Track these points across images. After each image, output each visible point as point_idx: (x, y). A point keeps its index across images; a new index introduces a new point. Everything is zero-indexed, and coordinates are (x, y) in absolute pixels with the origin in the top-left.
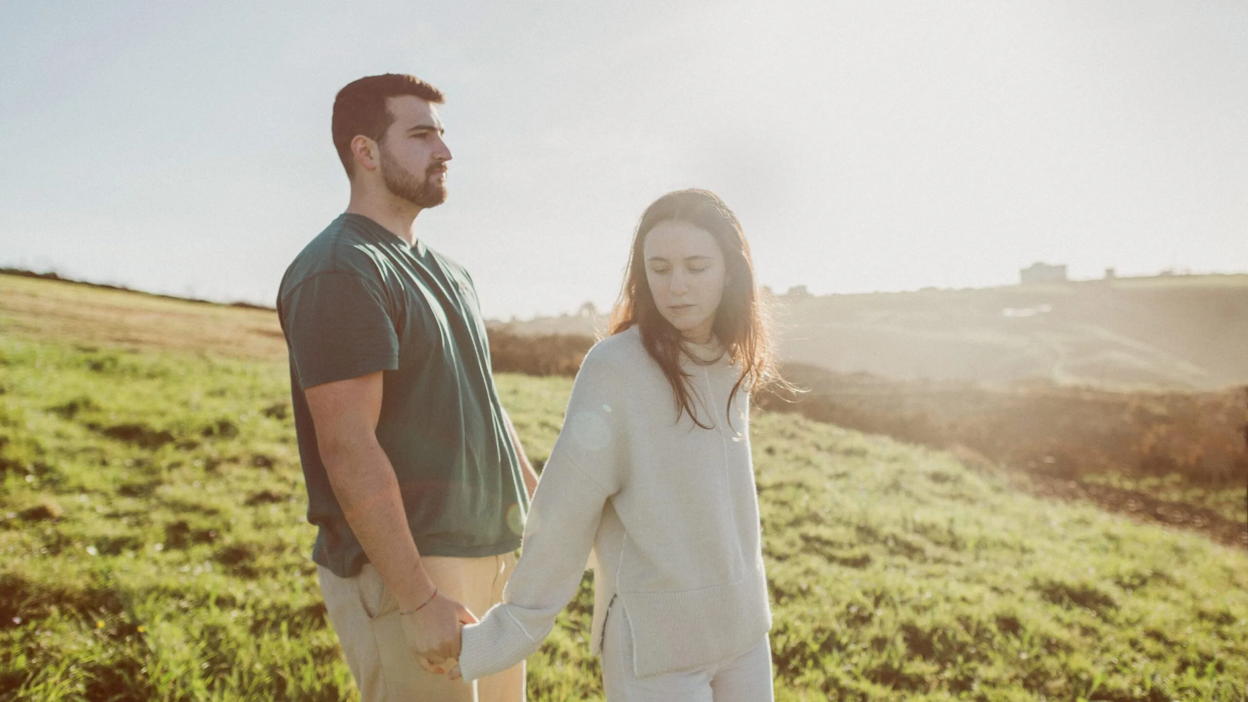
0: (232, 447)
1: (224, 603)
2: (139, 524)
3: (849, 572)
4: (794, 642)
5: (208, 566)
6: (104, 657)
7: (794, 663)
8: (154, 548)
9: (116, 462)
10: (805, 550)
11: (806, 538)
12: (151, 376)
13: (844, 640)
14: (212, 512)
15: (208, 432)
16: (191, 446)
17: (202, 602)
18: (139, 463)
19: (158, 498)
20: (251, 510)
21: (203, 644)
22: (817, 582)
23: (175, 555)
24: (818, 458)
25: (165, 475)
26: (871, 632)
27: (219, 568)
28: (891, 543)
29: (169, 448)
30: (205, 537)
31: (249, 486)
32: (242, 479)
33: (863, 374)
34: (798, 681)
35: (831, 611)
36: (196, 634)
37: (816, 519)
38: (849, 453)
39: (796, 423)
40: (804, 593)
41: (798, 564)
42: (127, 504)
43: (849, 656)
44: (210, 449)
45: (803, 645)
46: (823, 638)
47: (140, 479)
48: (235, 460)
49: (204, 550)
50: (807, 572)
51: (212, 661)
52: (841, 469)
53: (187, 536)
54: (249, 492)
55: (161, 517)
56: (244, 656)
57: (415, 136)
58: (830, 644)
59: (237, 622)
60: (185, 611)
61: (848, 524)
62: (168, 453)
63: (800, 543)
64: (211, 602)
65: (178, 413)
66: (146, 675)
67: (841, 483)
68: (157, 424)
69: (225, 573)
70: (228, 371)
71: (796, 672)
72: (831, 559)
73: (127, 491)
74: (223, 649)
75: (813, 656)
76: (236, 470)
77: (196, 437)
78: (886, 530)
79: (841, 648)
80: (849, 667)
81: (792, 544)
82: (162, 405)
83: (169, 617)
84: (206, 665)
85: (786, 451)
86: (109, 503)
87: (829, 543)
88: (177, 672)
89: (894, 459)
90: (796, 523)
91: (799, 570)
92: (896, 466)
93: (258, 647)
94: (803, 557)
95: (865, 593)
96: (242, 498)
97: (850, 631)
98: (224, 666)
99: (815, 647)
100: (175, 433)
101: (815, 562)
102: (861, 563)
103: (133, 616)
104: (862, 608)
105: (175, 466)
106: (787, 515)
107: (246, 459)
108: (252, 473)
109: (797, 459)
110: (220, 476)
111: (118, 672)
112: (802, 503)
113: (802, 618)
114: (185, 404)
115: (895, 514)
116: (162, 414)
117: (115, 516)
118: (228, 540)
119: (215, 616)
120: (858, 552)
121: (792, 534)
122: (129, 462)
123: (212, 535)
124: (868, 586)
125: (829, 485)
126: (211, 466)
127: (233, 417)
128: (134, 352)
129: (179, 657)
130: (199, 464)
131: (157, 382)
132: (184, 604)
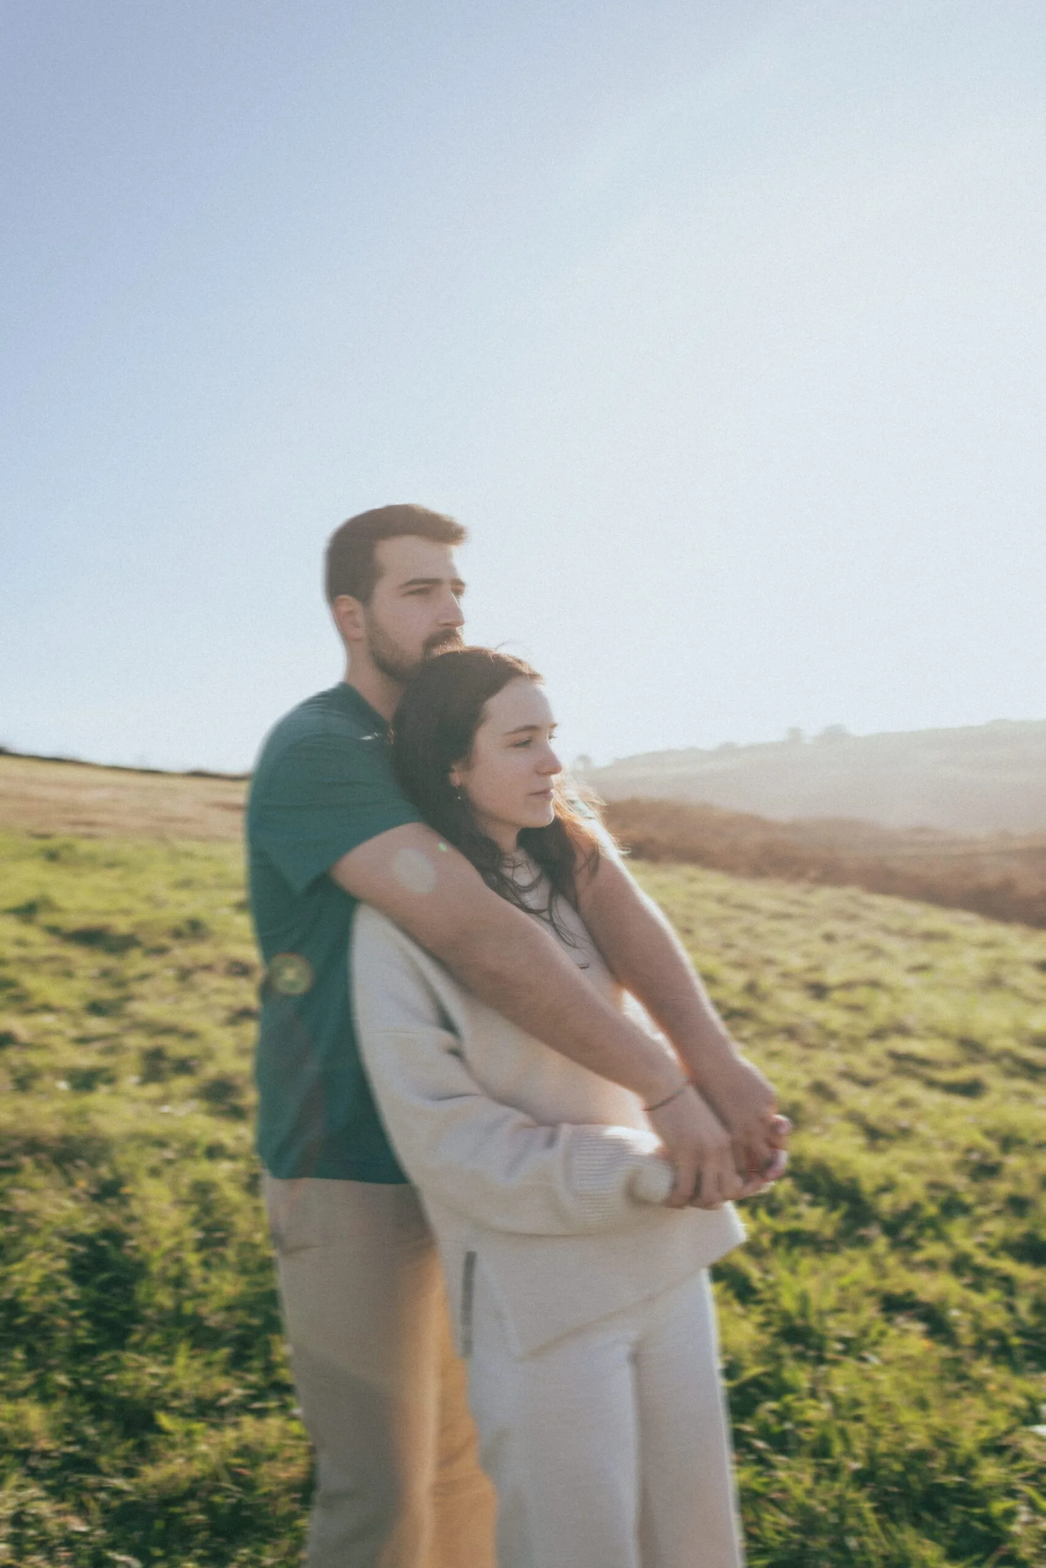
0: (204, 952)
1: (214, 1152)
2: (111, 1051)
3: (959, 1103)
4: (905, 1202)
5: (194, 1104)
6: (87, 1224)
7: (908, 1232)
8: (130, 1082)
9: (81, 973)
10: (898, 1072)
11: (895, 1056)
12: (111, 865)
13: (969, 1199)
14: (190, 1035)
15: (177, 934)
16: (161, 951)
17: (189, 1150)
18: (105, 974)
19: (130, 1016)
20: (230, 1030)
21: (194, 1209)
22: (920, 1117)
23: (154, 1090)
24: (893, 945)
25: (136, 988)
26: (1003, 1188)
27: (204, 1105)
28: (1007, 1062)
29: (135, 954)
30: (184, 1067)
31: (227, 1000)
32: (219, 991)
33: (922, 830)
34: (919, 1256)
35: (943, 1157)
36: (184, 1191)
37: (903, 1031)
38: (929, 936)
39: (852, 899)
40: (905, 1133)
41: (887, 1091)
42: (96, 1025)
43: (979, 1221)
44: (183, 954)
45: (916, 1207)
46: (942, 1196)
47: (108, 994)
48: (208, 968)
49: (182, 1084)
50: (905, 1103)
51: (208, 1229)
52: (923, 958)
53: (165, 1065)
54: (229, 1008)
55: (137, 1042)
56: (242, 1223)
57: (412, 593)
58: (953, 1207)
59: (232, 1178)
60: (169, 1162)
61: (944, 1035)
62: (136, 963)
63: (889, 1063)
64: (199, 1151)
65: (144, 912)
66: (136, 1249)
67: (925, 978)
68: (122, 925)
69: (211, 1113)
70: (189, 855)
71: (912, 1244)
72: (931, 1084)
73: (96, 1008)
74: (218, 1215)
75: (931, 1223)
76: (213, 981)
77: (165, 941)
78: (999, 1043)
79: (965, 1209)
80: (982, 1239)
81: (876, 1064)
82: (125, 902)
83: (154, 1172)
84: (199, 1235)
85: (849, 937)
86: (77, 1025)
87: (924, 1062)
88: (168, 1243)
89: (988, 945)
90: (878, 1034)
91: (890, 1100)
92: (991, 954)
93: (257, 1210)
94: (896, 1081)
95: (989, 1133)
96: (222, 1015)
97: (976, 1187)
98: (219, 1235)
99: (932, 1210)
100: (141, 937)
101: (912, 1089)
102: (971, 1089)
103: (114, 1170)
104: (986, 1154)
105: (144, 977)
106: (866, 1025)
107: (221, 966)
108: (228, 984)
109: (865, 947)
110: (193, 988)
111: (103, 1243)
112: (883, 1008)
113: (911, 1168)
114: (150, 899)
115: (1005, 1022)
116: (126, 912)
117: (82, 1041)
118: (211, 1071)
119: (204, 1170)
120: (965, 1073)
121: (875, 1049)
122: (94, 972)
123: (193, 1063)
124: (990, 1122)
125: (911, 981)
126: (184, 975)
127: (204, 915)
128: (90, 836)
129: (167, 1225)
130: (170, 973)
131: (117, 872)
132: (169, 1154)
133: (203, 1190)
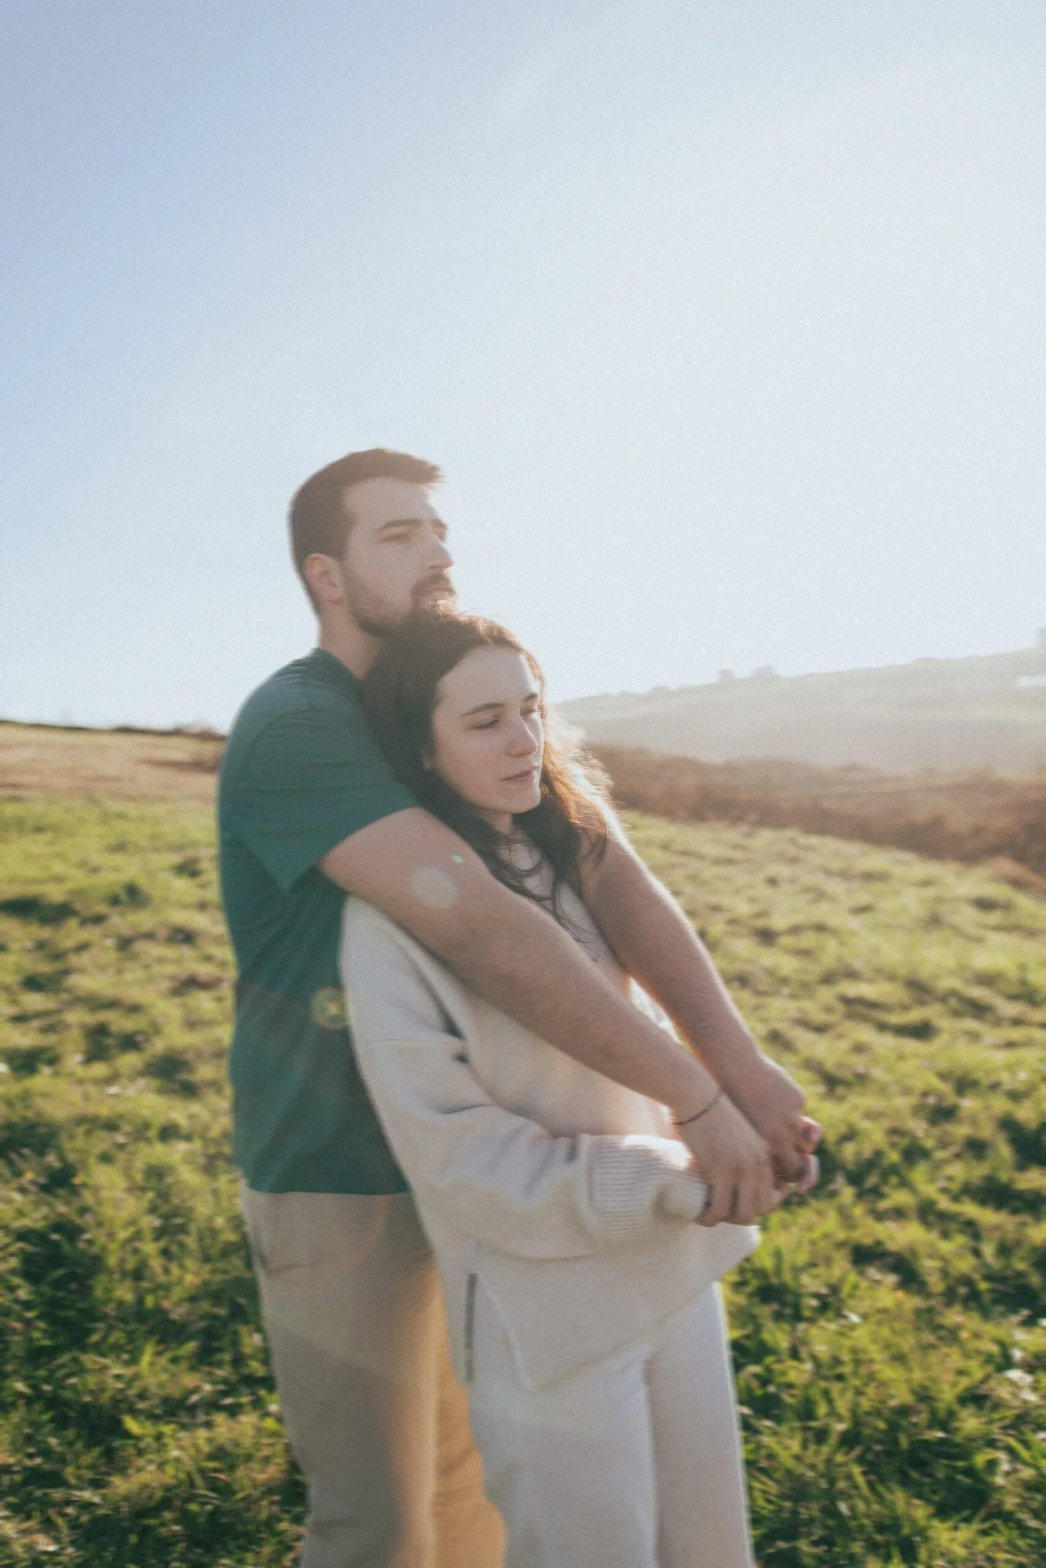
0: (143, 920)
1: (168, 1133)
2: (50, 1029)
3: (911, 1045)
4: (867, 1151)
5: (142, 1082)
6: (36, 1218)
7: (872, 1180)
8: (74, 1060)
9: (15, 946)
10: (850, 1016)
11: (846, 1001)
12: (39, 829)
13: (928, 1143)
14: (135, 1009)
15: (115, 901)
16: (98, 920)
17: (141, 1131)
18: (41, 945)
19: (68, 990)
20: (177, 1001)
21: (151, 1195)
22: (874, 1061)
23: (100, 1069)
24: (831, 886)
25: (74, 960)
26: (960, 1131)
27: (155, 1083)
28: (953, 1002)
29: (72, 923)
30: (130, 1043)
31: (170, 969)
32: (161, 960)
33: (850, 768)
34: (884, 1205)
35: (901, 1102)
36: (139, 1177)
37: (852, 975)
38: (868, 877)
39: (792, 841)
40: (862, 1079)
41: (840, 1037)
42: (34, 1001)
43: (939, 1166)
44: (123, 921)
45: (879, 1154)
46: (903, 1141)
47: (44, 968)
48: (149, 936)
49: (130, 1061)
50: (859, 1048)
51: (166, 1217)
52: (864, 898)
53: (109, 1042)
54: (172, 978)
55: (77, 1017)
56: (202, 1208)
57: (389, 539)
58: (914, 1153)
59: (189, 1159)
60: (121, 1147)
61: (892, 977)
62: (71, 934)
63: (840, 1007)
64: (153, 1133)
65: (78, 879)
66: (90, 1242)
67: (868, 919)
68: (56, 894)
69: (161, 1091)
70: (122, 816)
71: (877, 1192)
72: (883, 1027)
73: (33, 983)
74: (175, 1201)
75: (895, 1170)
76: (155, 950)
77: (102, 909)
78: (946, 983)
79: (926, 1155)
80: (944, 1184)
81: (829, 1009)
82: (58, 868)
83: (106, 1158)
84: (157, 1223)
85: (791, 881)
86: (15, 1002)
87: (874, 1005)
88: (123, 1235)
89: (925, 883)
90: (828, 979)
91: (844, 1045)
92: (929, 892)
93: (215, 1193)
94: (848, 1026)
95: (943, 1076)
96: (166, 985)
97: (935, 1131)
98: (178, 1221)
99: (894, 1157)
100: (78, 905)
101: (865, 1034)
102: (922, 1031)
103: (62, 1158)
104: (941, 1097)
105: (82, 948)
106: (815, 970)
107: (163, 933)
108: (171, 952)
109: (808, 890)
110: (134, 957)
111: (55, 1237)
112: (831, 952)
113: (870, 1115)
114: (82, 864)
115: (950, 962)
116: (59, 879)
117: (20, 1019)
118: (158, 1046)
119: (158, 1152)
120: (915, 1016)
121: (827, 994)
122: (29, 944)
123: (139, 1038)
124: (943, 1065)
125: (855, 922)
126: (125, 944)
127: (142, 882)
128: (15, 799)
129: (124, 1215)
130: (110, 943)
131: (47, 836)
132: (120, 1139)
133: (157, 1173)
